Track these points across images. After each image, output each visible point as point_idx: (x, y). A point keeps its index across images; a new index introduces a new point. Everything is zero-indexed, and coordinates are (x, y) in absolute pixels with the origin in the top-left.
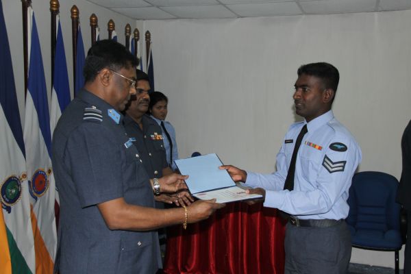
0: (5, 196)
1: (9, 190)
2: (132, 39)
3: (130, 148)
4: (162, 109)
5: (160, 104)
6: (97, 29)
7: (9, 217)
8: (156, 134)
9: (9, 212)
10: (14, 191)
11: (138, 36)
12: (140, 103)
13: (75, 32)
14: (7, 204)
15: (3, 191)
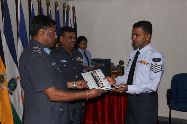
0: (10, 88)
1: (12, 85)
2: (66, 11)
4: (84, 45)
5: (83, 42)
6: (50, 7)
7: (12, 97)
8: (79, 58)
9: (12, 95)
10: (14, 85)
11: (69, 9)
12: (71, 43)
13: (40, 8)
14: (11, 91)
15: (9, 85)
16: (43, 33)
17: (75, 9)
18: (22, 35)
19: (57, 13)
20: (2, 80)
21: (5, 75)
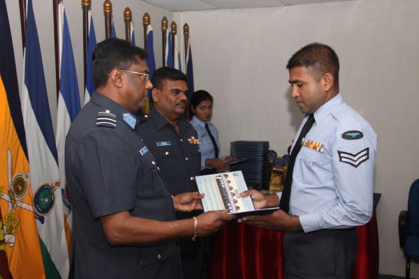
0: (37, 206)
1: (42, 200)
2: (170, 34)
3: (146, 154)
4: (206, 110)
6: (131, 24)
7: (42, 228)
8: (193, 138)
9: (42, 223)
10: (47, 200)
11: (176, 29)
12: (177, 105)
13: (108, 28)
14: (40, 214)
15: (36, 200)
16: (120, 78)
17: (190, 29)
18: (67, 86)
19: (149, 38)
20: (20, 188)
21: (27, 176)
